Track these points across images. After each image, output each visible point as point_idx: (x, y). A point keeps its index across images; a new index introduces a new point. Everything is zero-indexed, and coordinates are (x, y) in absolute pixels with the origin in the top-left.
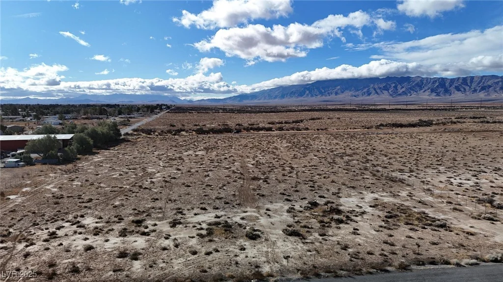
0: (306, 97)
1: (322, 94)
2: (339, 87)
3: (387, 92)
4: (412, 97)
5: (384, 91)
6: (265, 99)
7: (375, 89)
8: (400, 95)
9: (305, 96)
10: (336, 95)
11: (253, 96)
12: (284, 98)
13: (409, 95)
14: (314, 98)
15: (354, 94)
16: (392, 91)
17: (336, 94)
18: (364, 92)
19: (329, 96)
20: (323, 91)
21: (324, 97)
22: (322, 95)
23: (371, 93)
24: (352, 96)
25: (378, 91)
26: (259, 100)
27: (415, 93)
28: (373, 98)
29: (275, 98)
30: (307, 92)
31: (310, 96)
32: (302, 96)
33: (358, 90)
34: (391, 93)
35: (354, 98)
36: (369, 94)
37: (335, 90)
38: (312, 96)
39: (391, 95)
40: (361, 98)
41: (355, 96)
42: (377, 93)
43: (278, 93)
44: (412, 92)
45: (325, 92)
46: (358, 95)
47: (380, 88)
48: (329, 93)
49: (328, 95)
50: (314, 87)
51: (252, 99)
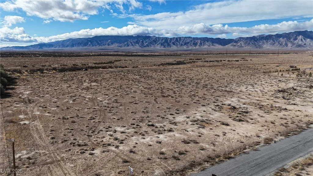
0: (89, 46)
1: (99, 45)
2: (110, 41)
3: (138, 44)
4: (152, 48)
5: (136, 44)
6: (59, 47)
7: (131, 43)
8: (145, 46)
9: (88, 46)
10: (108, 46)
11: (50, 45)
12: (73, 47)
13: (150, 46)
14: (94, 47)
15: (119, 45)
16: (141, 44)
17: (109, 45)
18: (125, 45)
19: (104, 46)
20: (100, 43)
21: (101, 47)
22: (100, 46)
23: (129, 45)
24: (118, 46)
25: (133, 44)
26: (55, 47)
27: (153, 46)
28: (131, 48)
29: (67, 46)
30: (90, 43)
31: (91, 46)
32: (86, 45)
33: (121, 43)
34: (140, 45)
35: (119, 47)
36: (128, 46)
37: (107, 43)
38: (93, 46)
39: (140, 46)
40: (123, 48)
41: (120, 47)
42: (132, 45)
43: (69, 43)
44: (151, 45)
45: (101, 43)
46: (122, 46)
47: (134, 42)
48: (103, 44)
49: (103, 45)
50: (94, 40)
51: (49, 47)
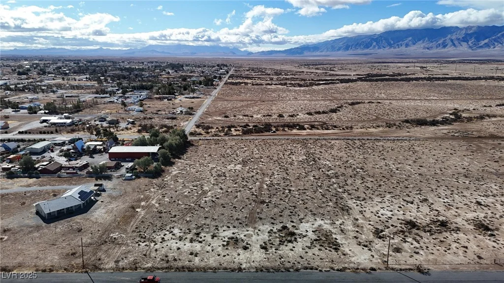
0: (373, 49)
1: (390, 45)
2: (410, 38)
3: (466, 43)
4: (496, 50)
5: (462, 43)
6: (327, 51)
7: (452, 41)
8: (481, 47)
9: (371, 48)
10: (406, 47)
11: (315, 47)
12: (348, 50)
13: (492, 47)
14: (382, 50)
15: (427, 46)
16: (472, 43)
17: (407, 45)
18: (439, 44)
19: (399, 48)
20: (392, 42)
21: (392, 49)
22: (391, 48)
23: (447, 45)
24: (424, 48)
25: (456, 42)
26: (322, 52)
27: (500, 45)
28: (449, 51)
29: (339, 50)
30: (374, 44)
31: (377, 48)
32: (368, 48)
33: (432, 42)
34: (471, 45)
35: (427, 50)
36: (445, 46)
37: (406, 41)
38: (379, 48)
39: (470, 47)
40: (435, 51)
41: (428, 49)
42: (454, 45)
43: (343, 44)
44: (496, 44)
45: (394, 43)
46: (432, 47)
47: (459, 39)
48: (398, 45)
49: (397, 47)
50: (383, 38)
51: (313, 51)
